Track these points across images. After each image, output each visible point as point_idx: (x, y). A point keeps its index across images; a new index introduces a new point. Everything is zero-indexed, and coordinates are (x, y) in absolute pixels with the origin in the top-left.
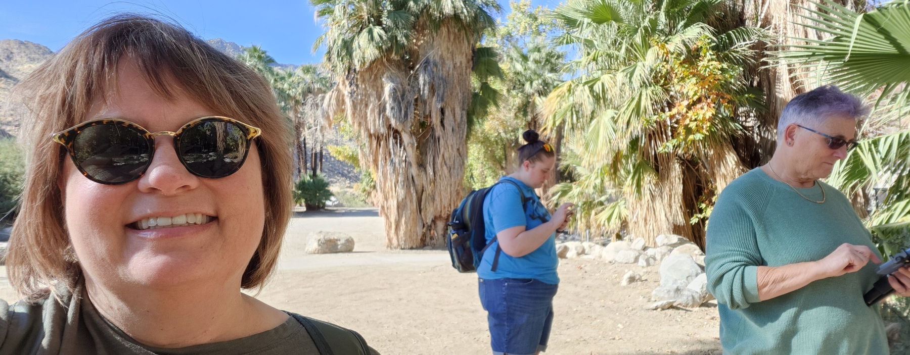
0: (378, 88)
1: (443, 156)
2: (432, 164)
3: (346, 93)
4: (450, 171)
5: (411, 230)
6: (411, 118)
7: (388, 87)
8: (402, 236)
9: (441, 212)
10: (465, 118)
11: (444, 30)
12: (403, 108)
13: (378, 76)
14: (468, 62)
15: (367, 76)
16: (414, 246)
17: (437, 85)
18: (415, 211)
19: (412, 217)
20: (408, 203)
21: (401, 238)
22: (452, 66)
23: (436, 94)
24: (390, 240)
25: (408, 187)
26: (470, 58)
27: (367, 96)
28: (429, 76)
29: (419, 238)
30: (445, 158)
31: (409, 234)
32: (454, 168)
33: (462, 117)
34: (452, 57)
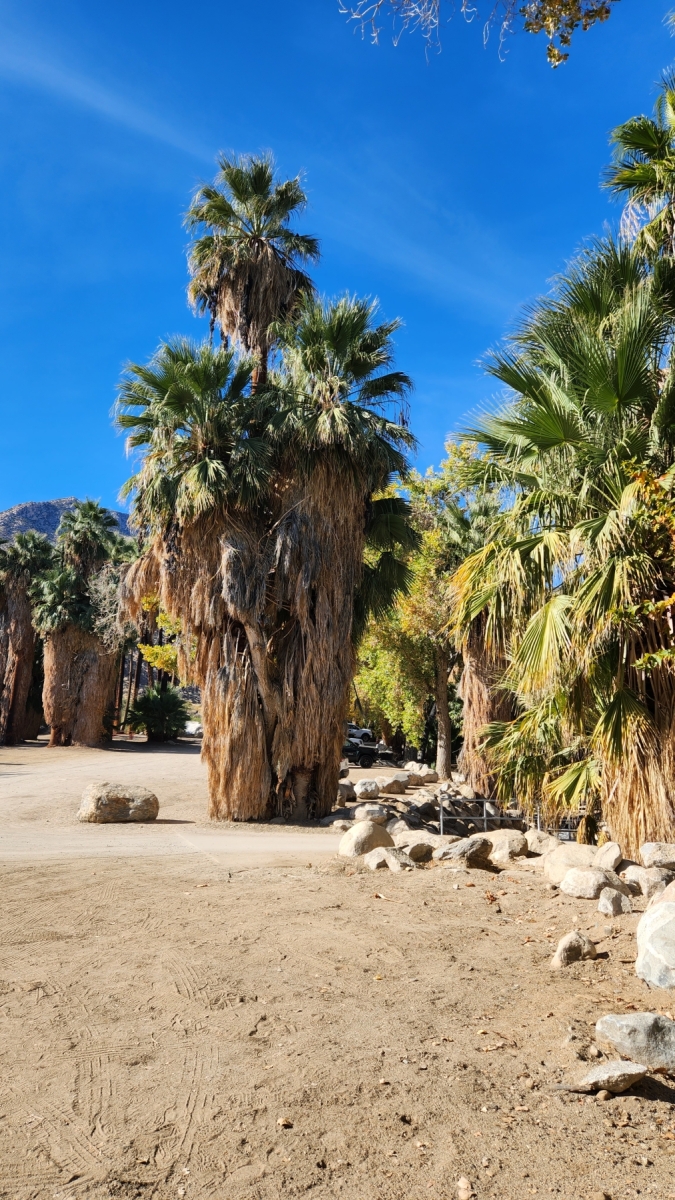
0: (212, 555)
1: (312, 665)
2: (291, 678)
3: (162, 561)
4: (320, 693)
5: (250, 788)
6: (260, 604)
7: (227, 553)
8: (236, 797)
9: (304, 759)
10: (350, 606)
11: (321, 470)
12: (248, 587)
13: (214, 537)
14: (359, 520)
15: (196, 537)
16: (256, 817)
17: (305, 553)
18: (259, 755)
19: (253, 766)
20: (249, 742)
21: (234, 802)
22: (331, 526)
23: (303, 568)
24: (216, 804)
25: (252, 717)
26: (362, 513)
27: (194, 567)
28: (293, 539)
29: (264, 802)
30: (314, 669)
31: (247, 797)
32: (328, 687)
33: (345, 605)
34: (333, 510)
